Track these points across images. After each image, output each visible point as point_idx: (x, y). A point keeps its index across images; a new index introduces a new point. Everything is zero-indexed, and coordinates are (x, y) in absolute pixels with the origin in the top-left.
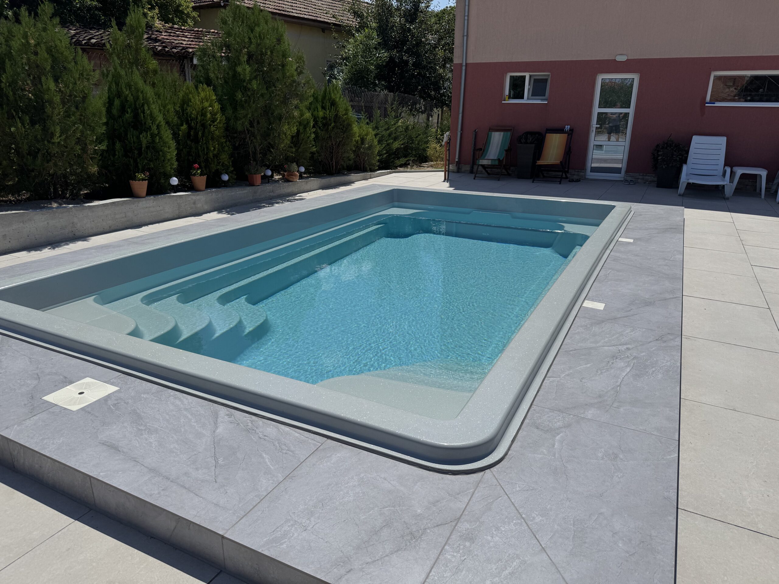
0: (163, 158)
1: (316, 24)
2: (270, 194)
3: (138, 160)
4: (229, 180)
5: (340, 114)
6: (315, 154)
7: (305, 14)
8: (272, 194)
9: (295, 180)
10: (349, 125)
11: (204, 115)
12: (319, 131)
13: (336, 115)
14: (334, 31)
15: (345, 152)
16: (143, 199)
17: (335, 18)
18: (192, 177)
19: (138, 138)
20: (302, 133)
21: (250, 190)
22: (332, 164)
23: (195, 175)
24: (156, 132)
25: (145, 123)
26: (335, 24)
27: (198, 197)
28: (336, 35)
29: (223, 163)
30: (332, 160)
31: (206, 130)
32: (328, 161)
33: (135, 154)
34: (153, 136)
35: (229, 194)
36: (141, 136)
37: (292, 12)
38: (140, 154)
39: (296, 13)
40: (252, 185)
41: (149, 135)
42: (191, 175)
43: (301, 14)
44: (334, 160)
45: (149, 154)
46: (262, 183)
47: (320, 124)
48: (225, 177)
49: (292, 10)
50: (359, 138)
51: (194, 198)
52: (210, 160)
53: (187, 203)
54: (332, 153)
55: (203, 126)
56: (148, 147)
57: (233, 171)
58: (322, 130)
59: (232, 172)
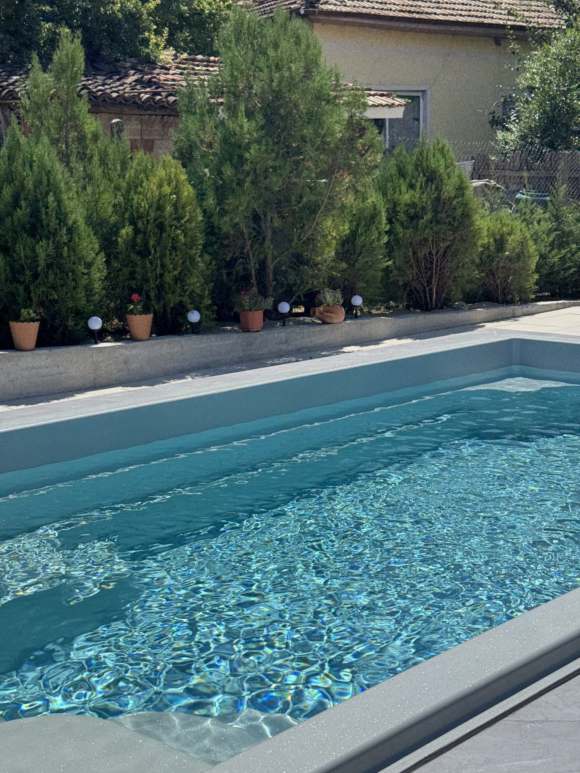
0: (73, 284)
1: (482, 30)
2: (281, 346)
3: (32, 288)
4: (200, 322)
5: (445, 195)
6: (391, 272)
7: (461, 15)
8: (284, 347)
9: (335, 321)
10: (467, 215)
11: (160, 208)
12: (399, 229)
13: (438, 199)
14: (514, 39)
15: (458, 267)
16: (29, 353)
17: (513, 15)
18: (129, 317)
19: (33, 250)
20: (361, 234)
21: (239, 341)
22: (431, 290)
23: (132, 312)
24: (65, 239)
25: (48, 225)
26: (513, 27)
27: (134, 352)
28: (517, 46)
29: (193, 291)
30: (429, 283)
31: (164, 235)
32: (422, 285)
33: (27, 277)
34: (58, 247)
35: (196, 346)
36: (37, 247)
37: (435, 14)
38: (36, 276)
39: (444, 15)
40: (246, 330)
41: (51, 244)
42: (127, 312)
43: (452, 15)
44: (434, 282)
45: (51, 277)
46: (265, 327)
47: (402, 217)
48: (194, 317)
49: (435, 10)
50: (492, 240)
51: (126, 352)
52: (167, 286)
53: (111, 362)
54: (431, 269)
55: (161, 227)
56: (49, 266)
57: (211, 305)
58: (408, 228)
59: (208, 308)
